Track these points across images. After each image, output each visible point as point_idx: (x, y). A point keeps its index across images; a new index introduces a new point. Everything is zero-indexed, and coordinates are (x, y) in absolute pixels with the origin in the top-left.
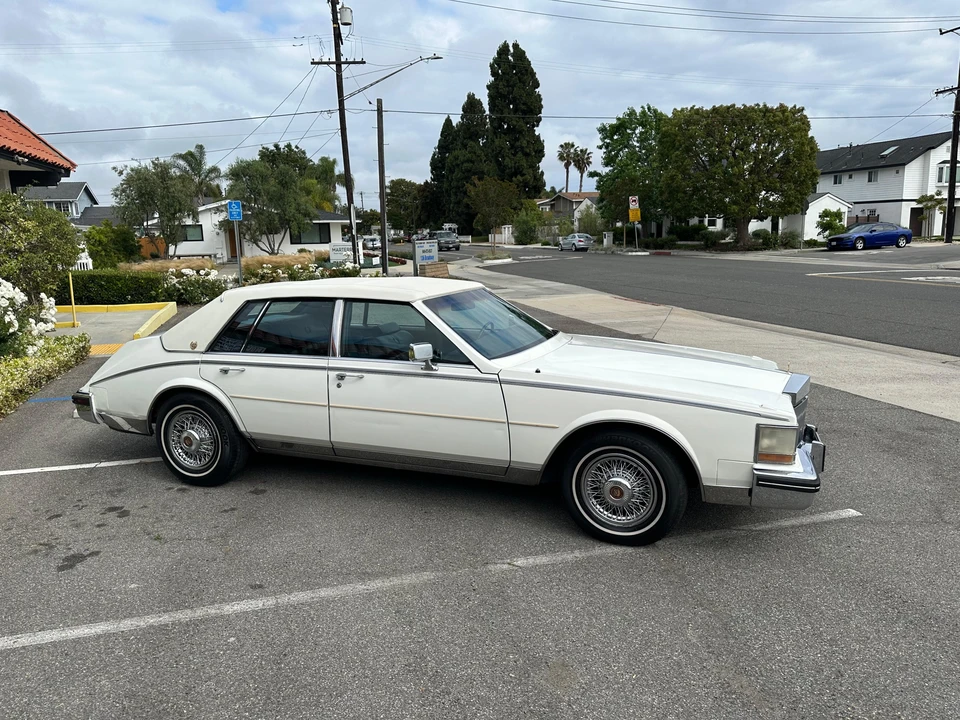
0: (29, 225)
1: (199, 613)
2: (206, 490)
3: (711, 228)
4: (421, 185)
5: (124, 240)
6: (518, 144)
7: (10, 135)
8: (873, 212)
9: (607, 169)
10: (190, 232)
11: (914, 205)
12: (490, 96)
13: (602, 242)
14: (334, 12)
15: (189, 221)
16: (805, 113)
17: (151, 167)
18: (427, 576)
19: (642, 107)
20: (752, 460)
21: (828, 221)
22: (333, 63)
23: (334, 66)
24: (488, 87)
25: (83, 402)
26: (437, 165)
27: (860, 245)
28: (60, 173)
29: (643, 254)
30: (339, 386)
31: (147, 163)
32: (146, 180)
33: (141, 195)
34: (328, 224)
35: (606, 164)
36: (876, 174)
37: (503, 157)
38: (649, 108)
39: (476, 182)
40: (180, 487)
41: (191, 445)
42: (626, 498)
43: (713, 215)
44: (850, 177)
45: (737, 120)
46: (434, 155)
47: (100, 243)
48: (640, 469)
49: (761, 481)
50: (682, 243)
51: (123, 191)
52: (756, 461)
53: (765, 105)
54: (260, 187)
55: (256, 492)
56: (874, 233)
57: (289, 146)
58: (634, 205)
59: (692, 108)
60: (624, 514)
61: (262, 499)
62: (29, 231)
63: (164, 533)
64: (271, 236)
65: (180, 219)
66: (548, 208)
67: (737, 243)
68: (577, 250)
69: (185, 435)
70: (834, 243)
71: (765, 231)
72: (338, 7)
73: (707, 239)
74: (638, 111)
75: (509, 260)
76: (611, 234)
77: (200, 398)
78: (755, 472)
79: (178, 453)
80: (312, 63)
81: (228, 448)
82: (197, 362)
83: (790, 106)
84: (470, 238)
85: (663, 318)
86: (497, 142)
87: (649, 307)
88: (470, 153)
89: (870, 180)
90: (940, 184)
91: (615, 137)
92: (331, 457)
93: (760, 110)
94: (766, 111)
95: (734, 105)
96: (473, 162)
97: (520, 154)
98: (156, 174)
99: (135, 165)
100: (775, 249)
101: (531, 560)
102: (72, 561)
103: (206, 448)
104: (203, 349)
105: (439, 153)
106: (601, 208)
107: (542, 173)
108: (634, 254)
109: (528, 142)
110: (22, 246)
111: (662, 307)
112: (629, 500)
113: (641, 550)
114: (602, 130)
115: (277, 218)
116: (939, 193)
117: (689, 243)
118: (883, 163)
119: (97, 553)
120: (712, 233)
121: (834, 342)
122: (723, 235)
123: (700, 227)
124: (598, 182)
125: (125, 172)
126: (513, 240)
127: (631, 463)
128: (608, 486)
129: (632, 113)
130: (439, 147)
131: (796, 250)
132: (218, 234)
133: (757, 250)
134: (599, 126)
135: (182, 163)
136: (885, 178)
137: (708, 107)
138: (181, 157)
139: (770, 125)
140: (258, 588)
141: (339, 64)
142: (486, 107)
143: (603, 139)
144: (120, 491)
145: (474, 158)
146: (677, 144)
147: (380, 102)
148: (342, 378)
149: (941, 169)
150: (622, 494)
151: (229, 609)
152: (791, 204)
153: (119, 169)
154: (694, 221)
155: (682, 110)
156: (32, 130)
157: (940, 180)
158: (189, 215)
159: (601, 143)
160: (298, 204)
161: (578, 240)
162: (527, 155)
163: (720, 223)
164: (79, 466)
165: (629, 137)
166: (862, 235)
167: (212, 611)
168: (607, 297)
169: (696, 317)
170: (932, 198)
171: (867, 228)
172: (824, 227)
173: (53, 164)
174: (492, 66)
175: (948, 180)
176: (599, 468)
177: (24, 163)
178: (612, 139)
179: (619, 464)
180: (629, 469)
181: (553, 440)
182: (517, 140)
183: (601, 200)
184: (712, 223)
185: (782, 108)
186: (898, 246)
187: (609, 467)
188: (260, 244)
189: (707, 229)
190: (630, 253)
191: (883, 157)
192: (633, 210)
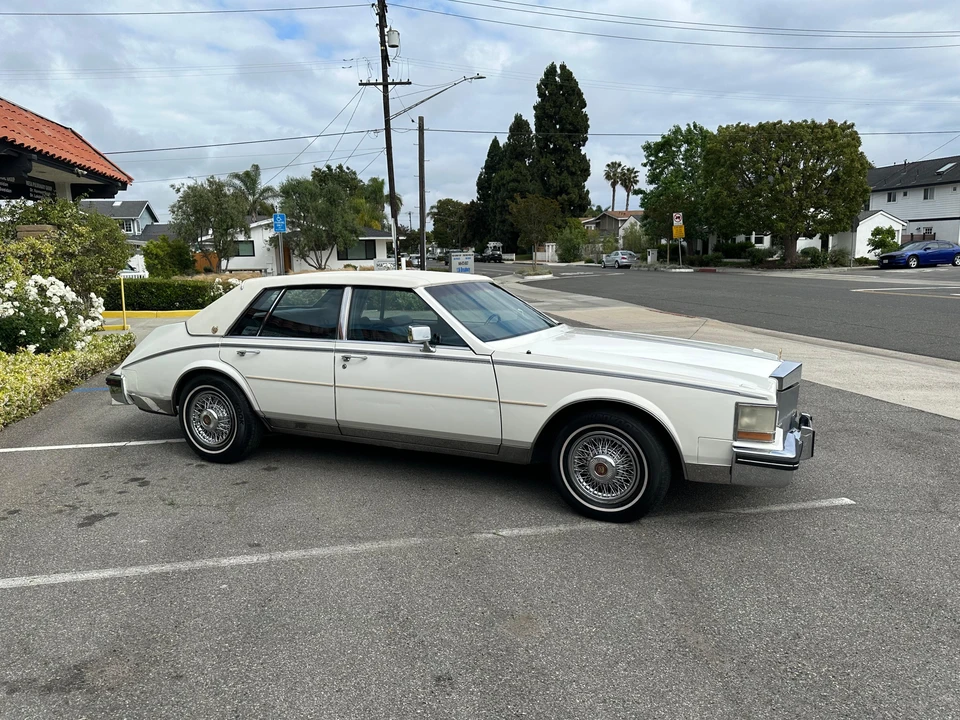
0: (83, 230)
1: (198, 564)
2: (223, 466)
3: (758, 246)
4: (467, 205)
5: (180, 255)
6: (564, 163)
7: (72, 150)
8: (929, 230)
9: (652, 187)
10: (241, 247)
12: (536, 116)
13: (646, 259)
14: (382, 35)
15: (241, 238)
16: (855, 129)
17: (206, 186)
18: (414, 541)
19: (688, 125)
20: (731, 438)
21: (881, 238)
22: (380, 84)
23: (381, 87)
24: (535, 108)
25: (115, 383)
26: (483, 185)
27: (913, 263)
28: (118, 186)
29: (687, 270)
30: (344, 367)
31: (202, 181)
32: (201, 197)
33: (196, 211)
34: (374, 241)
35: (651, 182)
36: (932, 191)
37: (549, 177)
38: (695, 126)
39: (519, 199)
40: (199, 463)
41: (209, 423)
42: (609, 474)
43: (761, 232)
44: (905, 194)
45: (783, 136)
46: (481, 175)
47: (157, 256)
48: (623, 446)
49: (741, 458)
50: (728, 260)
51: (180, 207)
52: (735, 439)
53: (813, 122)
54: (309, 204)
55: (268, 469)
56: (928, 251)
57: (340, 167)
58: (678, 222)
59: (738, 125)
60: (609, 491)
61: (273, 475)
62: (83, 235)
63: (178, 501)
64: (318, 253)
65: (233, 235)
66: (593, 227)
67: (785, 260)
68: (621, 267)
69: (205, 413)
70: (886, 261)
71: (814, 249)
72: (386, 30)
73: (755, 257)
74: (684, 128)
75: (550, 276)
76: (655, 252)
77: (218, 379)
78: (735, 450)
79: (198, 431)
80: (360, 84)
81: (243, 427)
82: (217, 346)
83: (840, 122)
84: (514, 256)
85: (695, 329)
86: (543, 161)
87: (684, 319)
88: (516, 172)
89: (925, 198)
91: (661, 155)
92: (339, 437)
93: (808, 127)
94: (815, 126)
95: (781, 122)
96: (519, 182)
97: (565, 173)
98: (211, 192)
99: (191, 183)
100: (824, 267)
101: (516, 531)
102: (91, 520)
103: (224, 426)
104: (223, 334)
105: (486, 173)
106: (645, 225)
107: (588, 191)
108: (678, 270)
109: (574, 161)
110: (76, 249)
111: (697, 319)
112: (613, 478)
113: (625, 526)
114: (647, 148)
115: (324, 235)
117: (736, 260)
118: (940, 180)
119: (115, 514)
120: (759, 250)
121: (868, 353)
122: (770, 253)
123: (747, 244)
124: (643, 199)
125: (182, 190)
126: (556, 258)
127: (616, 441)
128: (593, 463)
129: (678, 130)
130: (486, 167)
131: (846, 269)
132: (269, 250)
133: (805, 267)
134: (644, 144)
135: (237, 182)
136: (942, 194)
137: (754, 124)
138: (237, 176)
139: (819, 141)
140: (256, 547)
141: (385, 85)
142: (533, 127)
143: (647, 157)
144: (143, 465)
145: (520, 177)
146: (723, 160)
147: (421, 119)
148: (346, 359)
150: (606, 470)
151: (225, 562)
152: (840, 221)
153: (177, 186)
154: (741, 238)
155: (728, 127)
156: (93, 146)
158: (241, 231)
159: (645, 161)
160: (346, 221)
161: (621, 257)
162: (572, 174)
163: (767, 240)
164: (110, 444)
165: (674, 155)
166: (915, 252)
167: (210, 563)
168: (643, 309)
169: (731, 329)
171: (921, 246)
172: (875, 245)
173: (111, 177)
174: (539, 87)
176: (586, 447)
177: (83, 175)
178: (656, 156)
179: (604, 442)
180: (613, 446)
181: (542, 417)
182: (563, 159)
183: (645, 217)
184: (759, 241)
185: (831, 124)
186: (954, 265)
187: (595, 445)
188: (308, 259)
189: (754, 246)
190: (673, 270)
191: (939, 174)
192: (677, 227)
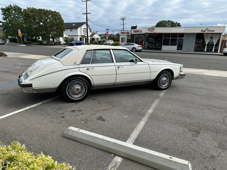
3: (39, 40)
8: (72, 38)
9: (5, 21)
11: (80, 37)
13: (6, 42)
16: (60, 14)
19: (14, 5)
27: (75, 45)
29: (24, 45)
36: (72, 29)
38: (16, 6)
43: (39, 36)
44: (67, 30)
48: (167, 76)
53: (51, 10)
56: (77, 42)
58: (20, 32)
67: (48, 43)
70: (70, 44)
73: (41, 42)
76: (9, 40)
78: (180, 74)
83: (57, 12)
89: (71, 31)
90: (84, 33)
95: (44, 9)
100: (57, 45)
108: (22, 45)
114: (2, 9)
116: (85, 35)
117: (34, 43)
118: (73, 27)
120: (39, 41)
123: (36, 39)
124: (3, 24)
129: (11, 6)
131: (62, 46)
136: (74, 30)
143: (3, 12)
149: (84, 30)
150: (166, 81)
154: (34, 38)
155: (30, 8)
157: (84, 32)
159: (2, 13)
163: (41, 37)
166: (75, 43)
170: (83, 36)
172: (65, 41)
175: (87, 32)
184: (39, 38)
185: (55, 12)
189: (38, 40)
190: (21, 45)
191: (73, 26)
192: (20, 33)
